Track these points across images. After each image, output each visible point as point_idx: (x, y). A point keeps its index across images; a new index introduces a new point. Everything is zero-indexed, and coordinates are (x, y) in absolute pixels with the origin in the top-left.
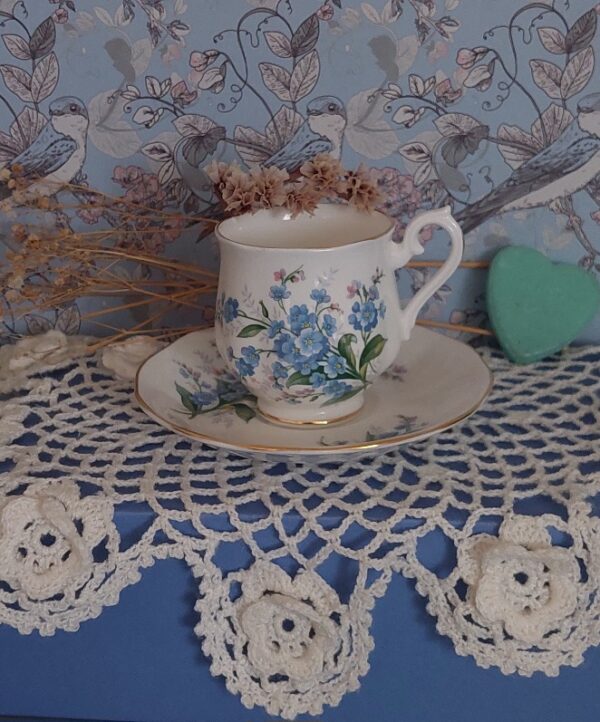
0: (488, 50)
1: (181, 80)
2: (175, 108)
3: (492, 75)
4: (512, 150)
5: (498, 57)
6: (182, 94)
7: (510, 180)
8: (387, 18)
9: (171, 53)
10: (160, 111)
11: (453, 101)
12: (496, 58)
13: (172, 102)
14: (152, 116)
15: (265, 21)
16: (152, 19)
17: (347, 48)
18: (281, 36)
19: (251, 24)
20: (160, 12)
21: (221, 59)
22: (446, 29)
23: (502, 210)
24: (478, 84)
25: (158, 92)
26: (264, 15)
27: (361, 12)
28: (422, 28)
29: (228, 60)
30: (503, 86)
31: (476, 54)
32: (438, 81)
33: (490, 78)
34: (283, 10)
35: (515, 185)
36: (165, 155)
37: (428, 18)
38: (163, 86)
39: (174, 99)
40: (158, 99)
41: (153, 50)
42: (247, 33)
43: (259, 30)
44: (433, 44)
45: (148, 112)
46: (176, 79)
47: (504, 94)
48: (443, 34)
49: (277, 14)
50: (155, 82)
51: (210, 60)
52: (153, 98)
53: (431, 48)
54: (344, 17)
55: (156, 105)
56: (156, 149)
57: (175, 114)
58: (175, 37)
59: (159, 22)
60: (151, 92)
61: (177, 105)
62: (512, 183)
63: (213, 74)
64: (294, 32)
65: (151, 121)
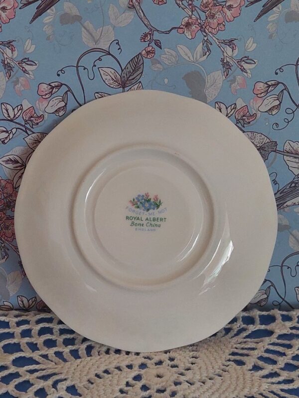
0: (279, 83)
1: (30, 106)
2: (26, 128)
3: (281, 103)
4: (294, 160)
5: (286, 88)
6: (32, 117)
7: (292, 182)
8: (198, 57)
9: (21, 85)
10: (14, 131)
11: (249, 123)
12: (285, 89)
13: (23, 124)
14: (6, 135)
15: (100, 59)
16: (6, 56)
17: (166, 81)
18: (113, 71)
19: (88, 61)
20: (12, 51)
21: (64, 89)
22: (246, 66)
23: (285, 205)
24: (270, 109)
25: (12, 116)
26: (98, 54)
27: (177, 52)
28: (226, 66)
29: (70, 90)
30: (289, 111)
31: (269, 86)
32: (238, 107)
33: (280, 104)
34: (114, 50)
35: (295, 186)
36: (19, 165)
37: (231, 57)
38: (16, 110)
39: (26, 121)
40: (11, 121)
41: (7, 82)
42: (85, 69)
43: (95, 66)
44: (235, 78)
45: (4, 131)
46: (26, 105)
47: (290, 117)
48: (243, 70)
49: (109, 54)
50: (9, 107)
51: (54, 90)
52: (8, 120)
53: (234, 81)
54: (164, 56)
55: (10, 126)
56: (11, 160)
57: (26, 132)
58: (25, 71)
59: (12, 59)
60: (6, 115)
61: (28, 126)
62: (293, 185)
63: (57, 101)
64: (123, 69)
65: (6, 138)
